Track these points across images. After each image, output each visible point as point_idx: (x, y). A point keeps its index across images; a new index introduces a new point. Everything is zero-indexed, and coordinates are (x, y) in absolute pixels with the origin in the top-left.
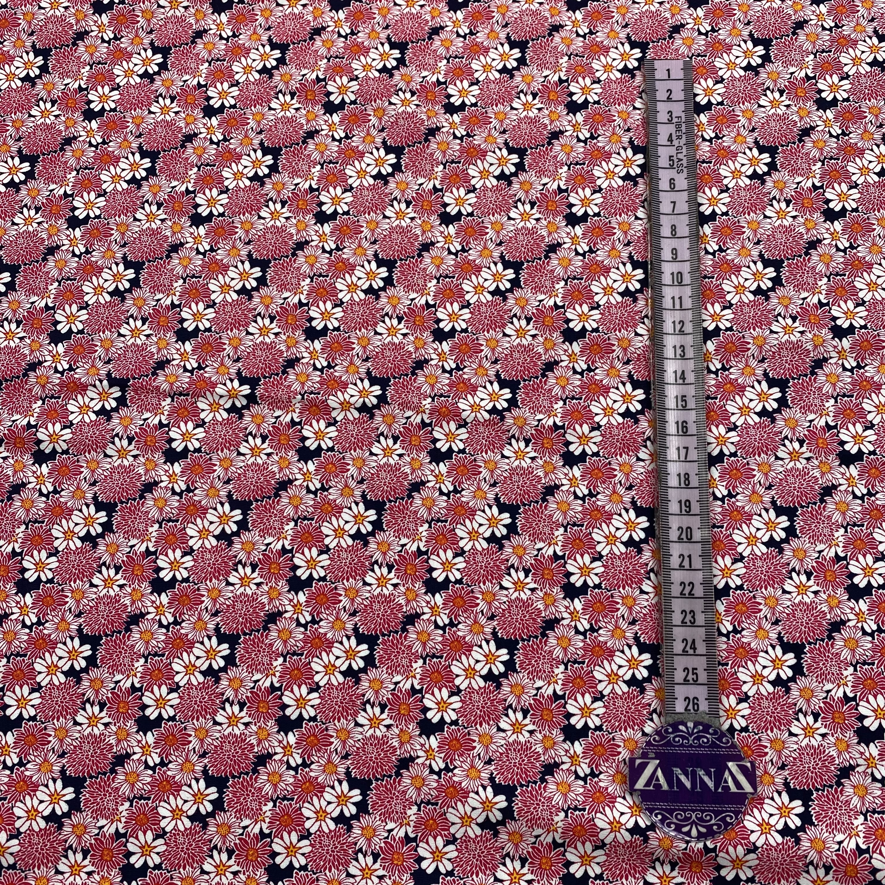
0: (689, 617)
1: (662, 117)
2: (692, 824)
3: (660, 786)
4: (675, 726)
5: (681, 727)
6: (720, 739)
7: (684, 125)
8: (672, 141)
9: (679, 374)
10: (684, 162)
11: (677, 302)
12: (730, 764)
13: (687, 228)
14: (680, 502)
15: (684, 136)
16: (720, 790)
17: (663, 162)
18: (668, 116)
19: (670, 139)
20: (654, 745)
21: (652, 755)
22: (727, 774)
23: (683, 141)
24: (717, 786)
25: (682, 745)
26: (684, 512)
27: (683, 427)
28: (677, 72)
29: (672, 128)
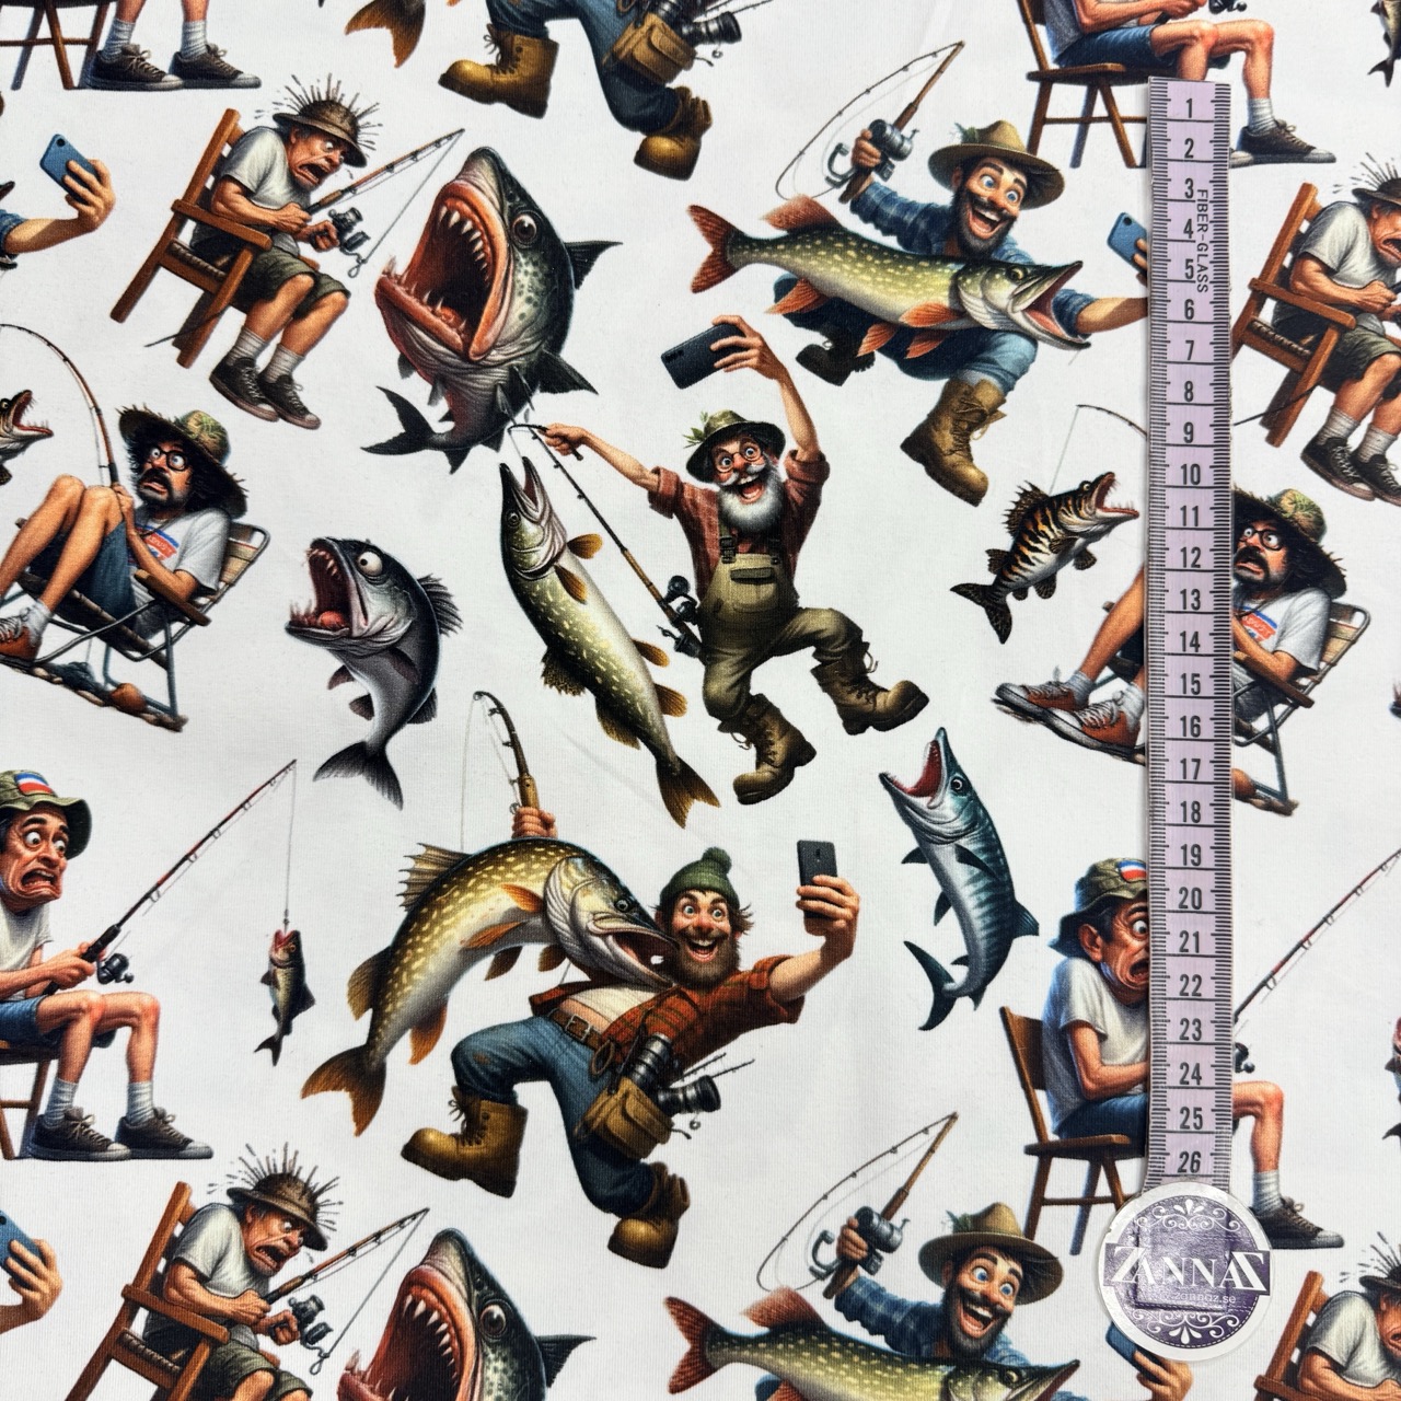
0: (1192, 1030)
1: (1176, 189)
7: (1211, 206)
8: (1190, 233)
9: (1189, 638)
10: (1210, 273)
13: (1212, 389)
14: (1185, 848)
15: (1211, 226)
17: (1175, 269)
18: (1185, 188)
19: (1188, 230)
23: (1210, 235)
26: (1190, 865)
27: (1193, 726)
29: (1191, 210)
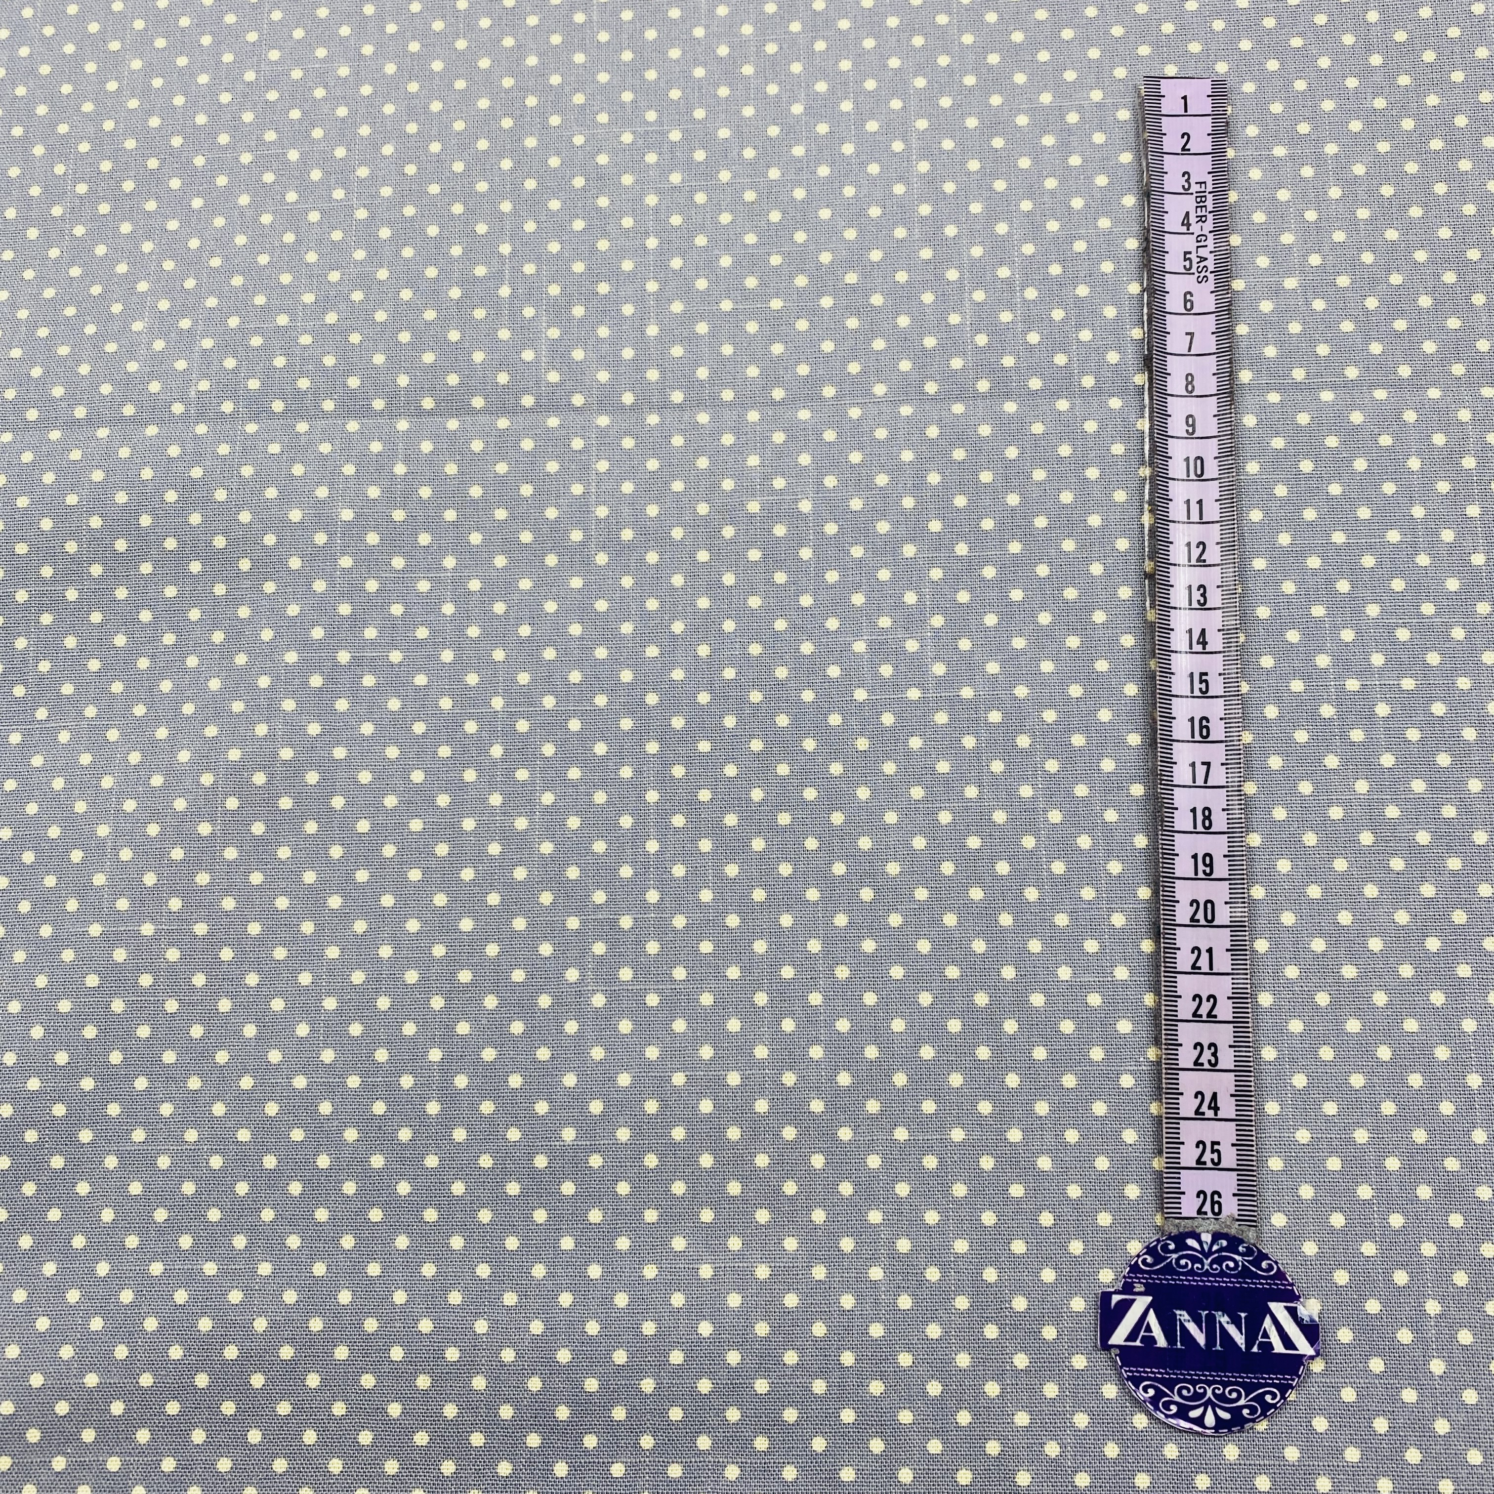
2: (1205, 1404)
3: (1153, 1340)
4: (1180, 1240)
5: (1191, 1242)
6: (1257, 1263)
11: (1195, 508)
12: (1273, 1306)
16: (1255, 1349)
20: (1143, 1272)
21: (1139, 1288)
22: (1268, 1323)
24: (1249, 1343)
25: (1192, 1272)
28: (1201, 103)
